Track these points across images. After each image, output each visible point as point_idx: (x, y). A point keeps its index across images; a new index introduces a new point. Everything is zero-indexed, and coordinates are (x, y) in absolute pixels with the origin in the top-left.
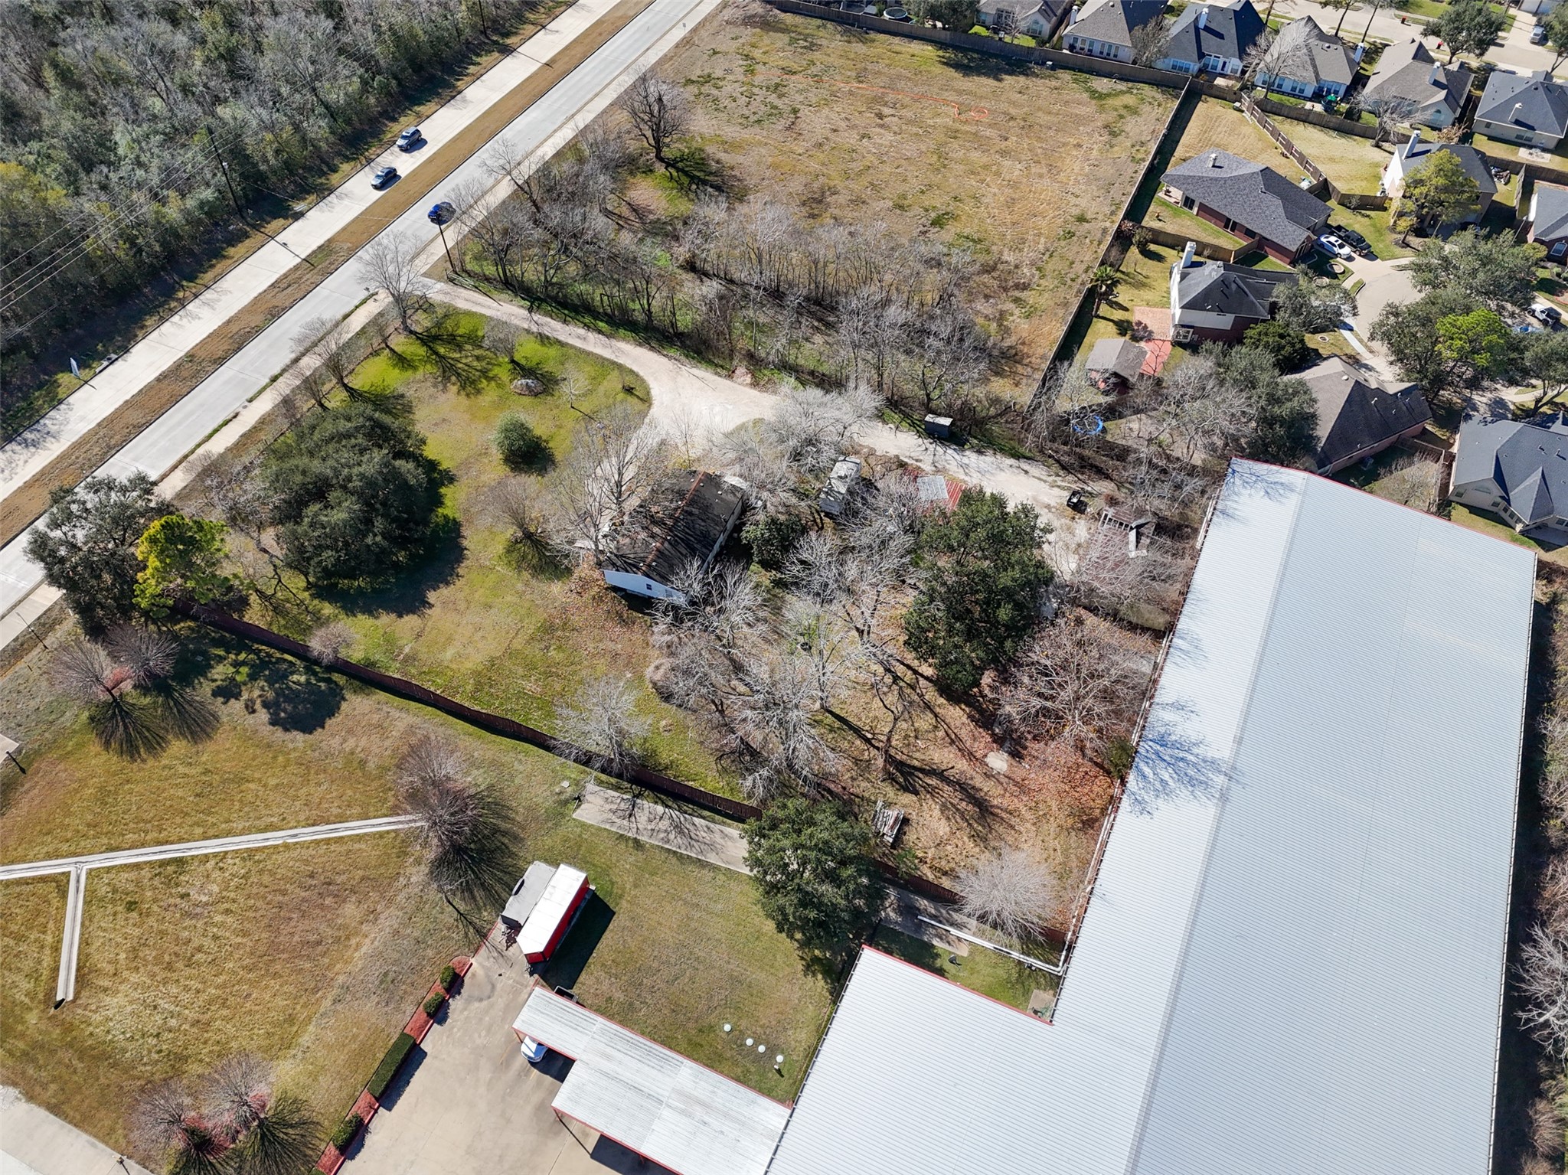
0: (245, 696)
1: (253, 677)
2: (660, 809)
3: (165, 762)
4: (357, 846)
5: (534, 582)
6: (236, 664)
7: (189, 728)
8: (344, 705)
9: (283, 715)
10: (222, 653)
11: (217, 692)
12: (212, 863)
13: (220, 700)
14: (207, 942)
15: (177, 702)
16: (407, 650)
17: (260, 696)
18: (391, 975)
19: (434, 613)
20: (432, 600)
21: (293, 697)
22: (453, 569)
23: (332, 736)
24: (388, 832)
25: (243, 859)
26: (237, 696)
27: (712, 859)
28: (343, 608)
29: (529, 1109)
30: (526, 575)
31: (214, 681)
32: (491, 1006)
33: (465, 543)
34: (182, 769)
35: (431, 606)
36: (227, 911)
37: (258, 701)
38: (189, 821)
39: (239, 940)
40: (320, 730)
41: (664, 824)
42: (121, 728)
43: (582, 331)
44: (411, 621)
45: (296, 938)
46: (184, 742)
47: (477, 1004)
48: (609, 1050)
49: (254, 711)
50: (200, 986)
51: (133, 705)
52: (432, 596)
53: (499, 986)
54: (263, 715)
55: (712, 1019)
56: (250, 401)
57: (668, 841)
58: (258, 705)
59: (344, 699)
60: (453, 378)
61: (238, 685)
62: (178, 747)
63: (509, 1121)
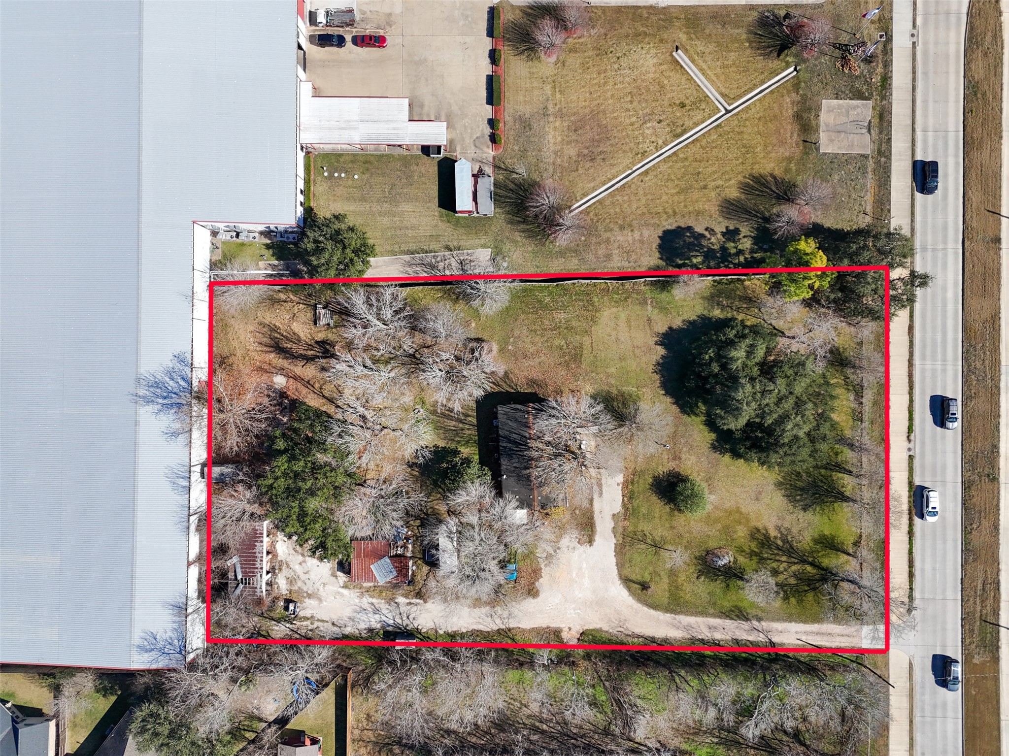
0: (719, 236)
1: (723, 249)
2: (448, 273)
3: (733, 182)
4: (592, 185)
5: (606, 388)
6: (740, 252)
7: (736, 206)
8: (657, 255)
9: (688, 234)
10: (755, 255)
11: (737, 231)
12: (660, 142)
13: (731, 228)
14: (629, 106)
15: (757, 217)
16: (649, 307)
17: (709, 239)
18: (527, 129)
19: (652, 341)
20: (659, 348)
21: (691, 247)
22: (663, 376)
23: (652, 236)
24: (582, 199)
25: (646, 152)
26: (723, 234)
27: (407, 258)
28: (710, 319)
29: (426, 103)
30: (614, 391)
31: (745, 237)
32: (471, 137)
33: (669, 400)
34: (720, 182)
35: (656, 343)
36: (632, 124)
37: (709, 236)
38: (690, 159)
39: (615, 115)
40: (660, 235)
41: (441, 265)
42: (774, 189)
43: (718, 636)
44: (662, 328)
45: (588, 127)
46: (732, 197)
47: (478, 135)
48: (396, 132)
49: (706, 229)
50: (616, 87)
51: (780, 205)
52: (661, 351)
53: (473, 147)
54: (699, 229)
55: (366, 177)
56: (911, 458)
57: (434, 256)
58: (707, 234)
59: (661, 259)
60: (780, 543)
61: (729, 240)
62: (733, 193)
63: (433, 95)
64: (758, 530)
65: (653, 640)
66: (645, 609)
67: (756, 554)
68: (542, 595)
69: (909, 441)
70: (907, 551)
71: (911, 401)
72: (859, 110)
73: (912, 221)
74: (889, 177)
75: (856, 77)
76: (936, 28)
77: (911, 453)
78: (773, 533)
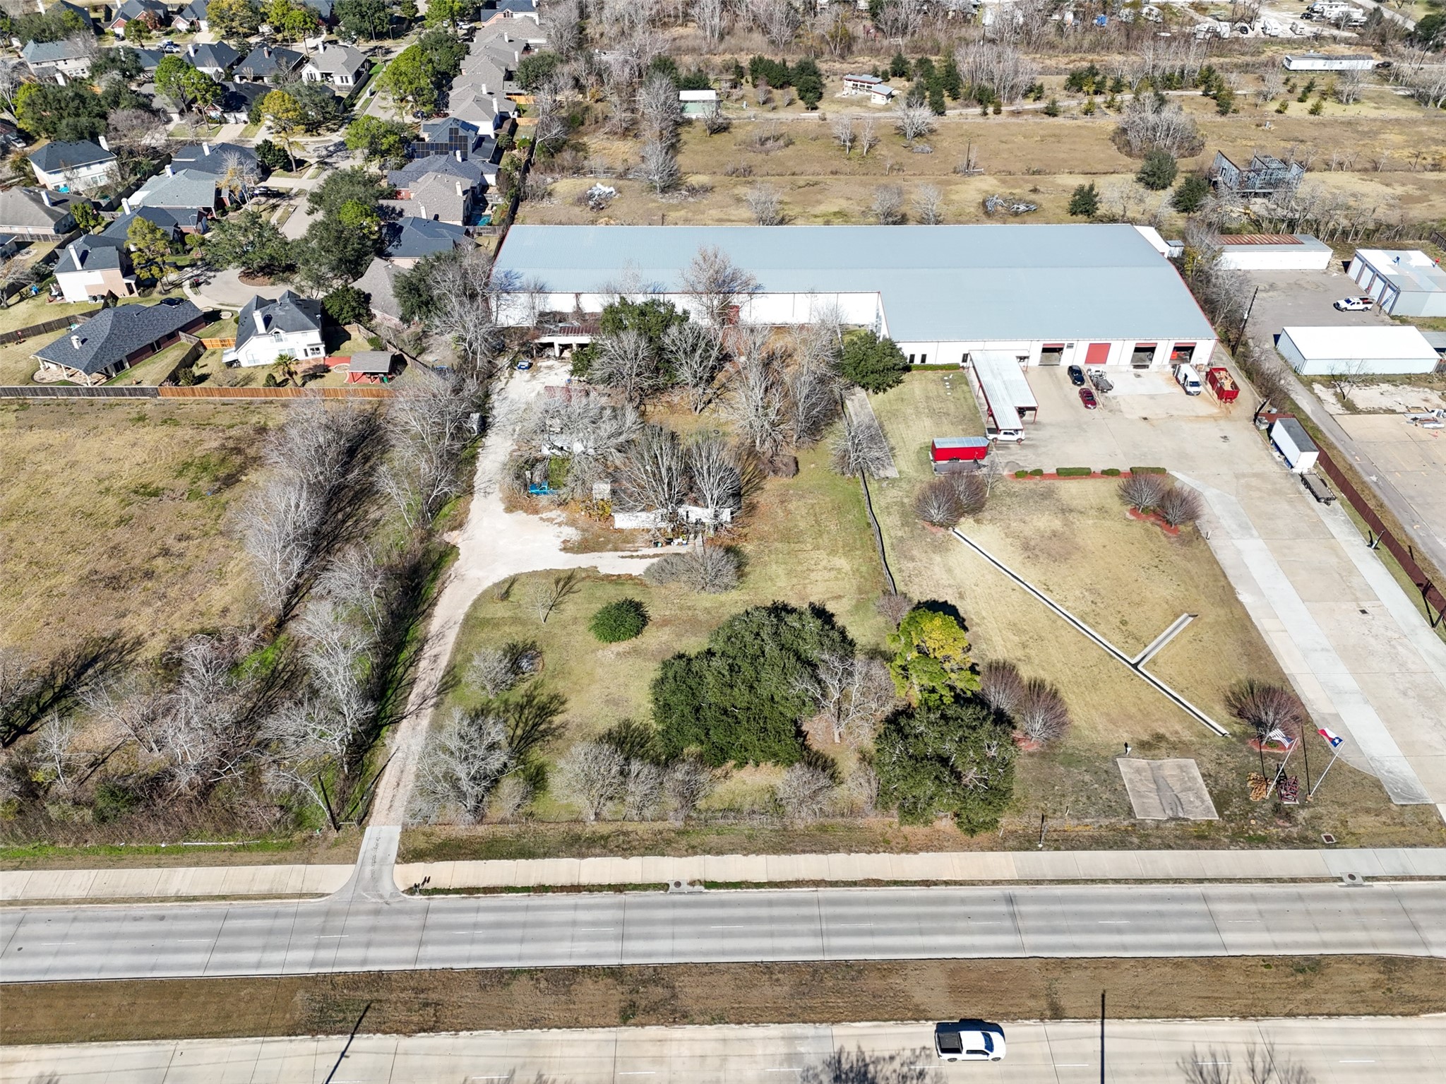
8: (924, 599)
14: (1103, 578)
16: (856, 597)
18: (1042, 497)
23: (946, 596)
25: (1051, 592)
32: (1017, 461)
33: (739, 613)
34: (1036, 660)
39: (1087, 566)
43: (424, 664)
45: (1062, 545)
48: (1001, 400)
53: (1006, 461)
56: (665, 887)
59: (920, 602)
62: (1027, 674)
64: (563, 703)
65: (433, 604)
66: (475, 597)
67: (530, 702)
68: (507, 515)
69: (692, 884)
70: (511, 884)
71: (758, 885)
72: (1198, 803)
73: (1051, 881)
74: (1111, 848)
75: (1247, 799)
76: (1383, 912)
77: (672, 887)
78: (557, 720)
